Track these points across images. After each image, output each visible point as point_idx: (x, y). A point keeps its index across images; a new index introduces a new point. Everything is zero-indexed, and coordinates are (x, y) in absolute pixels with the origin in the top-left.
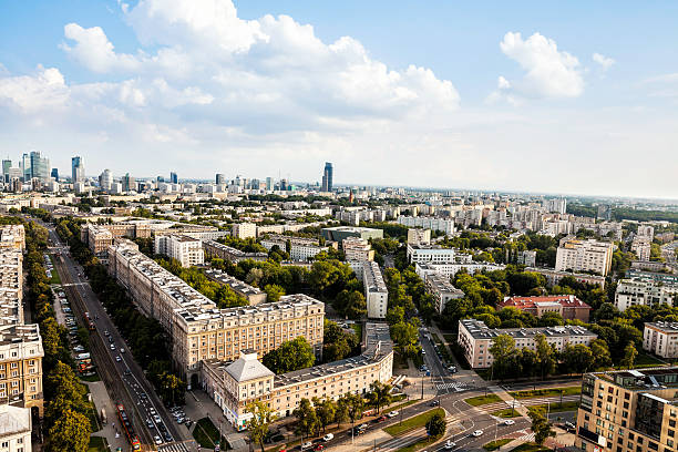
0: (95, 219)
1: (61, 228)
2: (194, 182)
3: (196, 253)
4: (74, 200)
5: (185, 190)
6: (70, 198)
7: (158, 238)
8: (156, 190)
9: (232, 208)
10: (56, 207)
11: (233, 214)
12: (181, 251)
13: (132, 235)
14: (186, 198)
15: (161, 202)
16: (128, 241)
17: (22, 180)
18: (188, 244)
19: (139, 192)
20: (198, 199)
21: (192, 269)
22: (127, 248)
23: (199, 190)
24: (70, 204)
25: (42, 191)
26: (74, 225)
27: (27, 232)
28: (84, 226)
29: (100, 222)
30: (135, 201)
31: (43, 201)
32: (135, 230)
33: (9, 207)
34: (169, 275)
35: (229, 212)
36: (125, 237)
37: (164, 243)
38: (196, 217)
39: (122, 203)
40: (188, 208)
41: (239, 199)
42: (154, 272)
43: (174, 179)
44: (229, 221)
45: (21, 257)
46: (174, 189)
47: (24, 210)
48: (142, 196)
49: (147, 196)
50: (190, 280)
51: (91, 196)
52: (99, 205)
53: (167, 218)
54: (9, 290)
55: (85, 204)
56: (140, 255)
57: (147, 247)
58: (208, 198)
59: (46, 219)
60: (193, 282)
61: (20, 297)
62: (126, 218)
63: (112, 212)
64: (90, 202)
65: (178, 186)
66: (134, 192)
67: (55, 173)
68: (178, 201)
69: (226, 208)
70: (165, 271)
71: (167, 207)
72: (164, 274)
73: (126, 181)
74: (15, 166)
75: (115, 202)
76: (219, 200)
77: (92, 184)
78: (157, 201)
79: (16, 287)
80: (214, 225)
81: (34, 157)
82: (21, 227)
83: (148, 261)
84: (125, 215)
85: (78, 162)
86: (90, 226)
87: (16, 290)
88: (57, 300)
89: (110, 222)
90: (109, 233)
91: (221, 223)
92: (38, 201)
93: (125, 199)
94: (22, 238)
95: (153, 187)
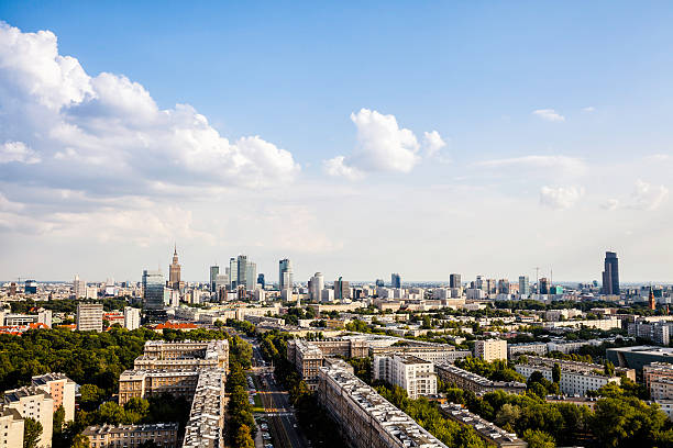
0: (303, 334)
1: (266, 344)
2: (421, 286)
3: (426, 379)
4: (281, 311)
5: (411, 297)
6: (276, 308)
7: (378, 359)
8: (374, 297)
9: (473, 319)
10: (261, 320)
11: (475, 326)
12: (407, 376)
13: (346, 354)
14: (412, 307)
15: (381, 313)
16: (341, 361)
17: (228, 287)
18: (415, 367)
19: (354, 300)
20: (427, 308)
21: (422, 401)
22: (340, 370)
23: (429, 297)
24: (276, 316)
25: (247, 301)
26: (281, 340)
27: (230, 347)
28: (291, 342)
29: (309, 338)
30: (349, 311)
31: (248, 312)
32: (350, 348)
33: (214, 319)
34: (391, 409)
35: (469, 324)
36: (338, 357)
37: (385, 365)
38: (425, 332)
39: (334, 314)
40: (414, 320)
41: (483, 307)
42: (372, 404)
43: (396, 281)
44: (468, 337)
45: (224, 379)
46: (397, 294)
47: (230, 322)
48: (358, 304)
49: (364, 305)
50: (419, 417)
51: (299, 306)
52: (308, 317)
53: (389, 333)
54: (211, 417)
55: (292, 315)
56: (356, 381)
57: (364, 371)
58: (441, 307)
59: (250, 334)
60: (423, 419)
61: (221, 426)
62: (339, 333)
63: (322, 325)
64: (297, 312)
65: (402, 292)
66: (348, 301)
67: (261, 280)
68: (402, 310)
69: (465, 320)
70: (387, 403)
71: (389, 318)
72: (387, 406)
73: (339, 287)
74: (222, 272)
75: (327, 313)
76: (454, 308)
77: (301, 292)
78: (376, 311)
79: (218, 414)
80: (450, 342)
81: (241, 261)
82: (225, 342)
83: (365, 389)
84: (338, 329)
85: (286, 265)
86: (298, 342)
87: (217, 418)
88: (259, 433)
89: (321, 337)
90: (318, 351)
91: (459, 341)
92: (244, 311)
93: (338, 308)
94: (225, 356)
95: (371, 293)
